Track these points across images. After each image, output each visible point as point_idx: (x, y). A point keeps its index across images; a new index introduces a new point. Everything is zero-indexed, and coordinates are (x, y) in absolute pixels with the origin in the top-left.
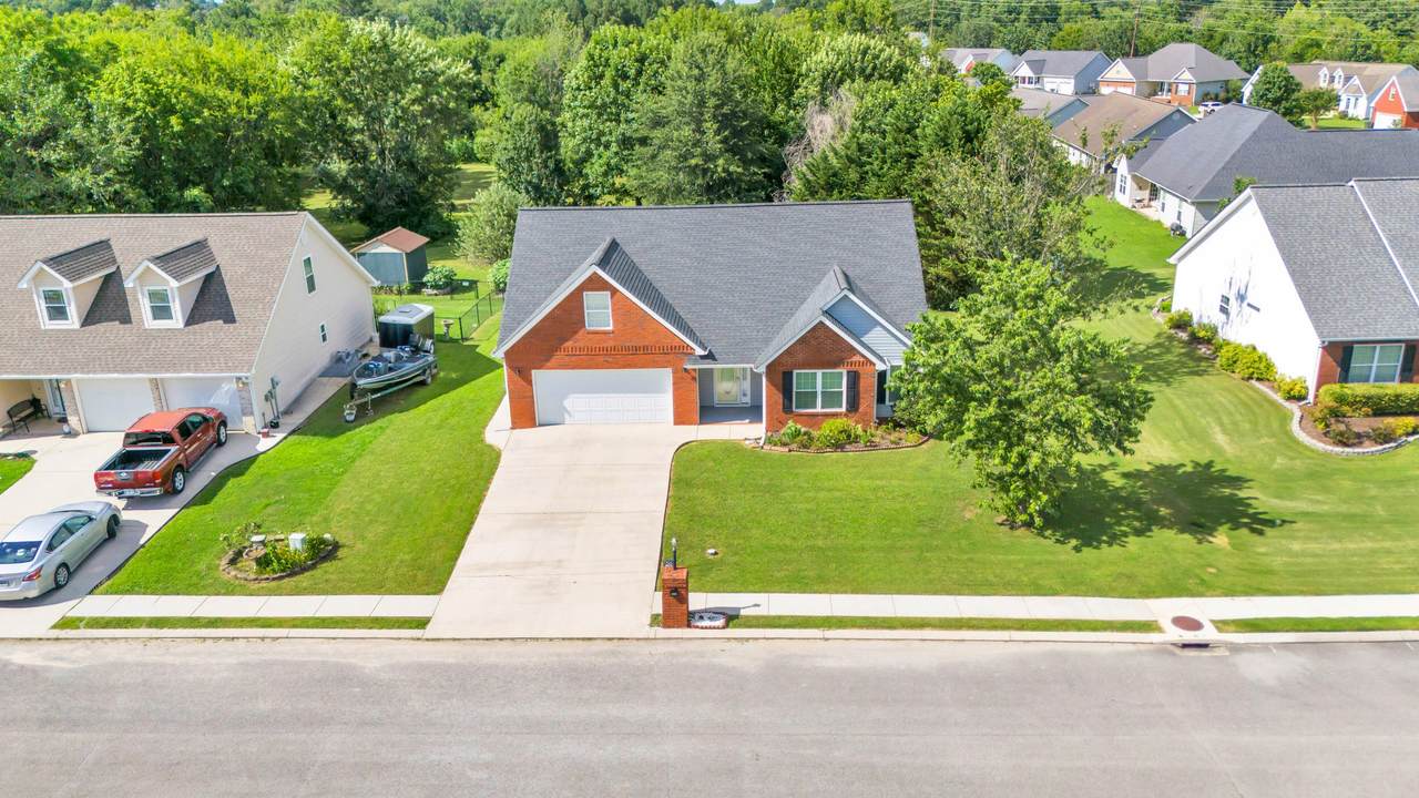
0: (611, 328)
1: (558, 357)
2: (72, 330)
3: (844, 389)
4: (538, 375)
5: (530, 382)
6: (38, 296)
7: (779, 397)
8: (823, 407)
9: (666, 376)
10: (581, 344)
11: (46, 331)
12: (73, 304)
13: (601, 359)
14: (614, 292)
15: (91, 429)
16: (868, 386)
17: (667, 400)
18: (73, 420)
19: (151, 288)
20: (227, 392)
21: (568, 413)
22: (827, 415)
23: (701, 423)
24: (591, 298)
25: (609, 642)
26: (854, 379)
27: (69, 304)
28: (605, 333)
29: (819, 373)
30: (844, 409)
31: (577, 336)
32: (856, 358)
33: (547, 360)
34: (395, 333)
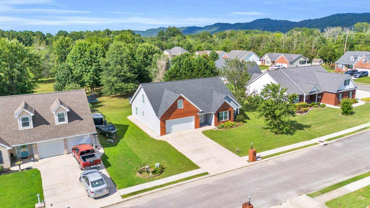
0: (183, 108)
1: (172, 116)
2: (31, 129)
3: (228, 115)
4: (167, 121)
5: (165, 124)
6: (19, 120)
7: (217, 119)
8: (224, 120)
9: (193, 118)
10: (177, 112)
11: (21, 130)
12: (32, 121)
13: (181, 115)
14: (184, 99)
15: (41, 158)
16: (232, 113)
17: (193, 123)
18: (36, 156)
19: (58, 113)
20: (86, 139)
21: (172, 130)
22: (225, 121)
23: (200, 127)
24: (179, 101)
25: (245, 167)
26: (230, 112)
27: (30, 121)
28: (182, 109)
29: (224, 112)
30: (228, 119)
31: (176, 111)
32: (230, 108)
33: (169, 117)
34: (98, 121)
